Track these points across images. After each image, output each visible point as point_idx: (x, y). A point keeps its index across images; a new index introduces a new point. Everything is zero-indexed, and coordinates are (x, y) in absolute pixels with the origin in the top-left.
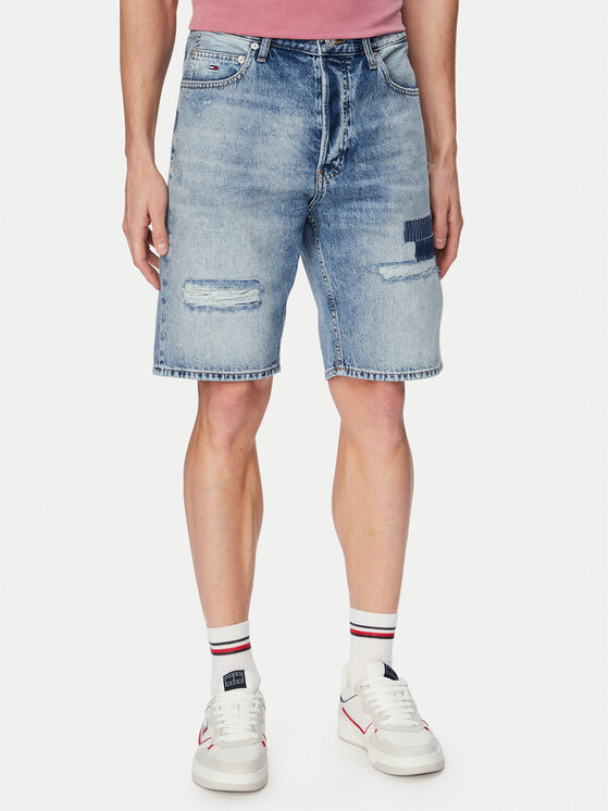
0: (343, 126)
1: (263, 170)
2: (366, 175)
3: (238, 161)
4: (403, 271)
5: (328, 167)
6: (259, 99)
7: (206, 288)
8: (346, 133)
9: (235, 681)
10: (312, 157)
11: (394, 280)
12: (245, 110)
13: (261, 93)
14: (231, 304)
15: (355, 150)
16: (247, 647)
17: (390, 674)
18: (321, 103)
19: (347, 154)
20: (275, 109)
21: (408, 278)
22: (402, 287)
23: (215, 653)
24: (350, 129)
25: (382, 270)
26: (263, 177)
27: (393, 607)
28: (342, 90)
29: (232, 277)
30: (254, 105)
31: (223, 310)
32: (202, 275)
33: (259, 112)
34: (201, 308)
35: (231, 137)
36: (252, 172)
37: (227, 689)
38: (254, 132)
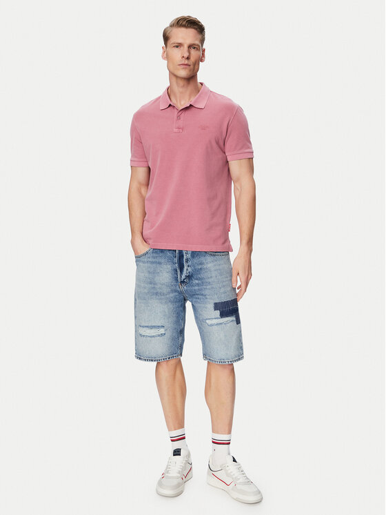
0: (185, 268)
1: (159, 286)
2: (198, 285)
3: (151, 283)
4: (215, 321)
5: (182, 282)
6: (154, 260)
7: (145, 329)
8: (187, 270)
9: (177, 452)
10: (176, 279)
11: (212, 325)
12: (149, 265)
13: (154, 257)
14: (154, 334)
15: (192, 276)
16: (184, 438)
17: (234, 460)
18: (176, 260)
19: (189, 277)
20: (160, 263)
21: (217, 324)
22: (215, 328)
23: (172, 441)
24: (189, 268)
25: (207, 321)
26: (160, 288)
27: (230, 432)
28: (185, 255)
29: (154, 325)
30: (152, 263)
31: (151, 337)
32: (143, 324)
33: (154, 265)
34: (144, 336)
35: (147, 275)
36: (156, 286)
37: (174, 455)
38: (154, 273)
